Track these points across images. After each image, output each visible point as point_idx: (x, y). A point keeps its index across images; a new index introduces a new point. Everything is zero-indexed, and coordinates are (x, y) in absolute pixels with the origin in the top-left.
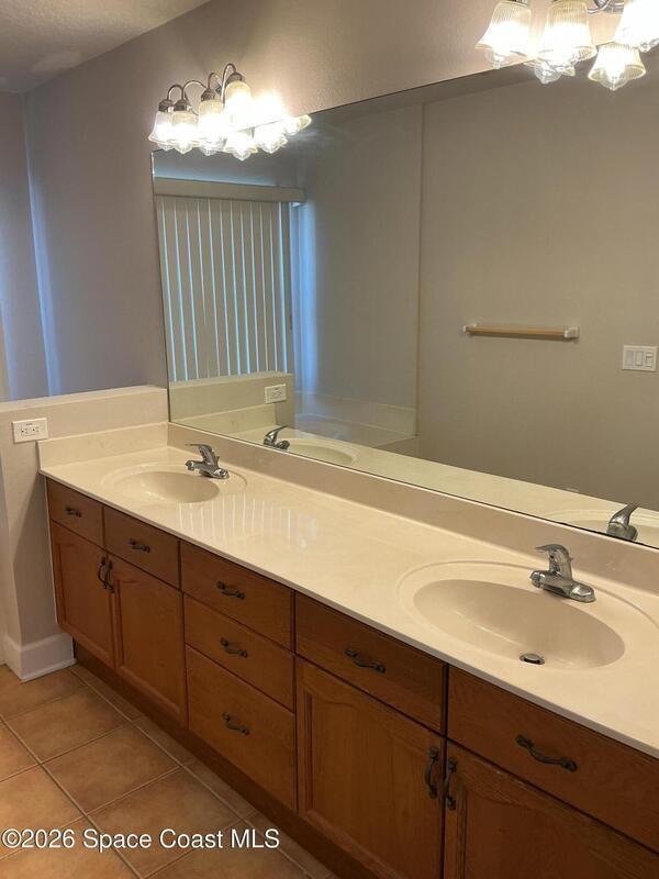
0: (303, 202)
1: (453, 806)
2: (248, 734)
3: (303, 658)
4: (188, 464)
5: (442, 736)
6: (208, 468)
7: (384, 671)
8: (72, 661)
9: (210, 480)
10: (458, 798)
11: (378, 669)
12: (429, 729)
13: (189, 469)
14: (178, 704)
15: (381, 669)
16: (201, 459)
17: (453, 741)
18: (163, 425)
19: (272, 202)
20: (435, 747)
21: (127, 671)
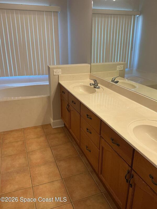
0: (140, 15)
1: (131, 186)
2: (90, 152)
3: (102, 137)
4: (90, 84)
5: (131, 167)
6: (95, 85)
7: (119, 146)
8: (64, 126)
9: (95, 89)
10: (133, 185)
11: (117, 145)
12: (128, 165)
13: (90, 85)
14: (79, 141)
15: (118, 145)
16: (94, 83)
17: (133, 170)
18: (89, 74)
19: (131, 15)
20: (129, 170)
21: (71, 130)
